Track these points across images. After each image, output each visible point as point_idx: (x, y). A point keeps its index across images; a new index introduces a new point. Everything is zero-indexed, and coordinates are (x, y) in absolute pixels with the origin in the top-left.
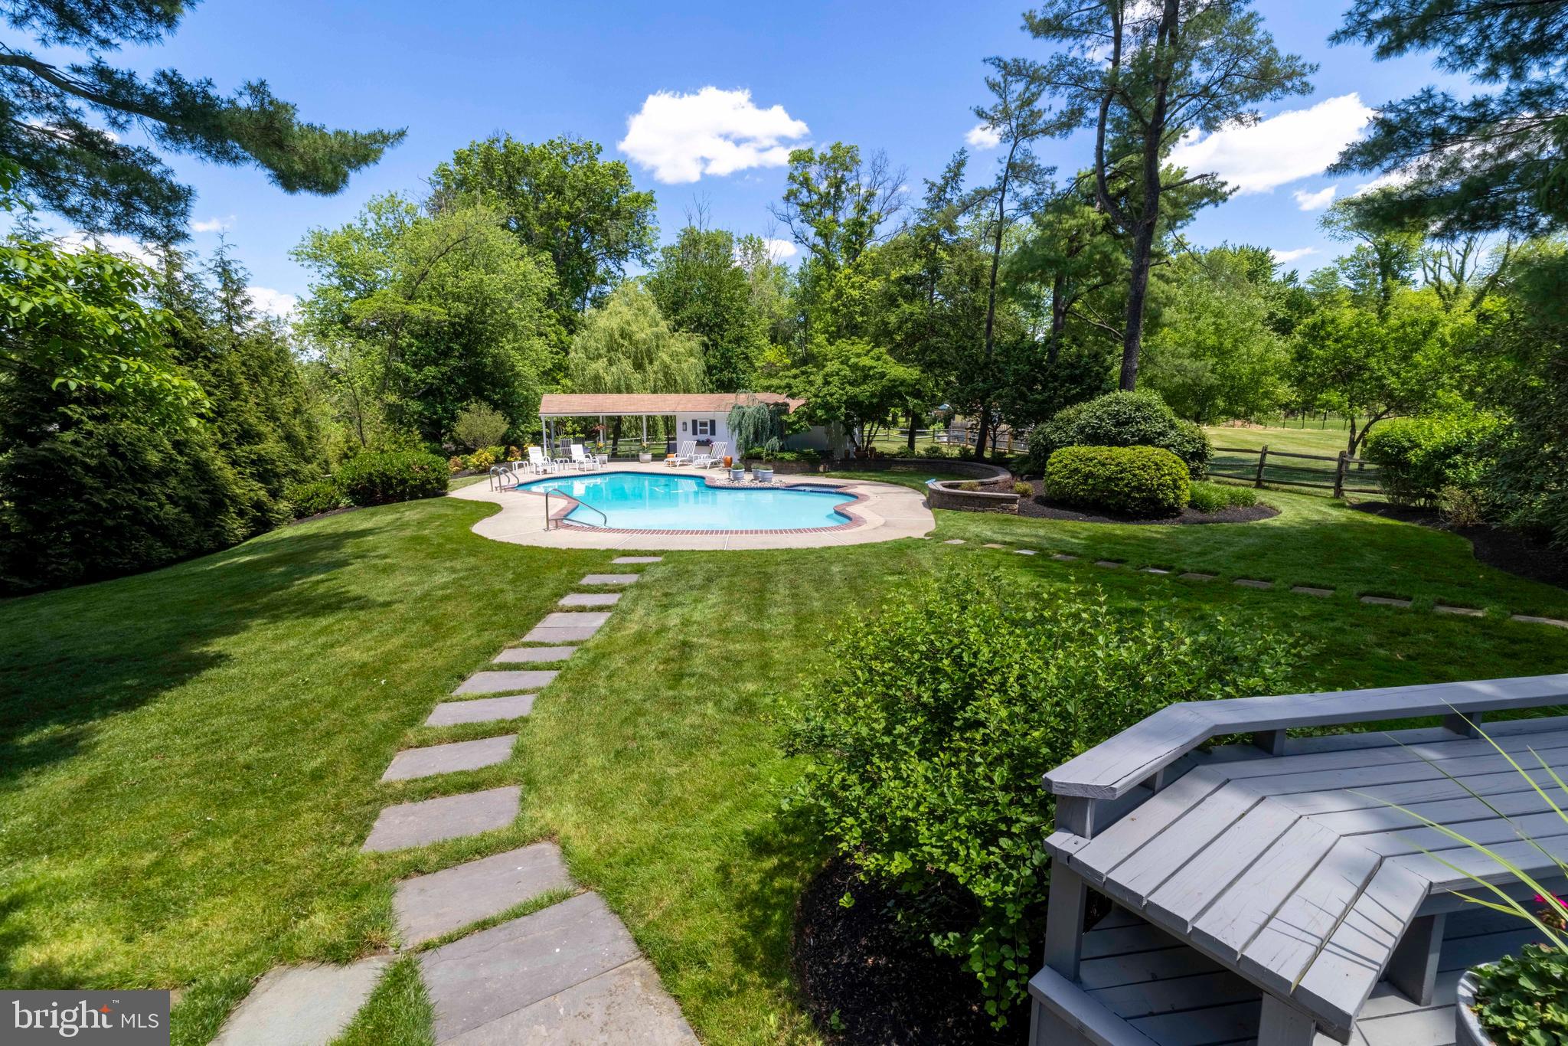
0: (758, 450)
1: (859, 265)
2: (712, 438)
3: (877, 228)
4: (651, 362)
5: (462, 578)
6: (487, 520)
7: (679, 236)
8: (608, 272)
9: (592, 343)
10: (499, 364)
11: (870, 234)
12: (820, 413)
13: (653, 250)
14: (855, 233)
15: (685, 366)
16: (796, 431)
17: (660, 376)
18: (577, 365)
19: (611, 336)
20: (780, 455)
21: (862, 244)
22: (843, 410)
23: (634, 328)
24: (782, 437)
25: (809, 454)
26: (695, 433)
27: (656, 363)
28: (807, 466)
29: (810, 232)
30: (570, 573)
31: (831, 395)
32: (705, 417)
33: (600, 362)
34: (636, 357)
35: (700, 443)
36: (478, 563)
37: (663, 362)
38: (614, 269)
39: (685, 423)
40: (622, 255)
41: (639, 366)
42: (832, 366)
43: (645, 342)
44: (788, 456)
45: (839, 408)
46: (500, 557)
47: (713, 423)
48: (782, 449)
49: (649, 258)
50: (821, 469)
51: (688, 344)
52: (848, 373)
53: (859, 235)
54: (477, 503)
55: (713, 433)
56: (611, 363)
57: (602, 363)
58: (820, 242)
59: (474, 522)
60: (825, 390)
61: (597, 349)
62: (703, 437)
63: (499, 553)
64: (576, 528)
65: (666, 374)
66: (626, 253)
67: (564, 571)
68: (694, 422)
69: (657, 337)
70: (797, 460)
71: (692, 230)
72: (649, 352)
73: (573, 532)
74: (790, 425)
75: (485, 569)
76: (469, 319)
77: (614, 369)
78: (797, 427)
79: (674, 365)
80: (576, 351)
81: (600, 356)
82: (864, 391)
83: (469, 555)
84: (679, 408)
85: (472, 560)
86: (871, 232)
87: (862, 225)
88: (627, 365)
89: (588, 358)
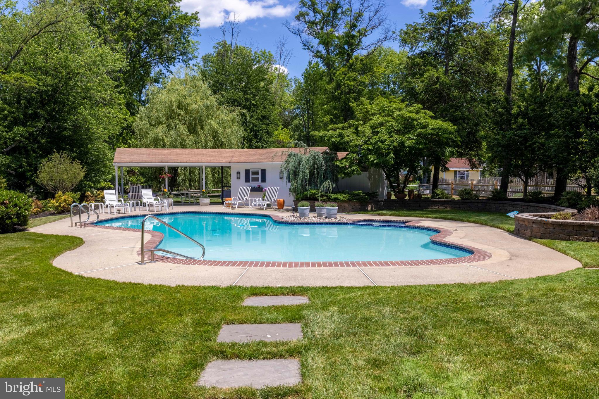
0: (313, 191)
1: (352, 65)
2: (262, 185)
3: (364, 39)
4: (202, 128)
5: (40, 334)
6: (68, 254)
7: (214, 48)
8: (160, 73)
9: (154, 114)
10: (76, 127)
11: (358, 44)
12: (371, 158)
13: (196, 57)
14: (347, 43)
15: (229, 130)
16: (348, 175)
17: (210, 138)
18: (140, 130)
19: (170, 107)
20: (334, 196)
21: (352, 51)
22: (392, 155)
23: (189, 101)
24: (335, 180)
25: (358, 195)
26: (247, 180)
27: (206, 128)
28: (358, 205)
29: (315, 42)
30: (197, 323)
31: (383, 142)
32: (257, 167)
33: (161, 127)
34: (190, 124)
35: (253, 189)
36: (63, 309)
37: (212, 129)
38: (165, 71)
39: (239, 173)
40: (171, 60)
41: (192, 130)
42: (377, 119)
43: (197, 111)
44: (340, 196)
45: (388, 154)
46: (93, 299)
47: (263, 172)
48: (335, 191)
49: (192, 62)
50: (369, 208)
51: (230, 115)
52: (395, 124)
53: (350, 45)
54: (57, 237)
55: (264, 180)
56: (169, 127)
57: (162, 128)
58: (321, 48)
59: (55, 255)
60: (376, 138)
61: (158, 117)
62: (256, 184)
63: (89, 293)
64: (174, 261)
65: (214, 137)
66: (174, 58)
67: (188, 320)
68: (247, 172)
69: (208, 108)
70: (349, 201)
71: (224, 44)
72: (201, 121)
73: (172, 265)
74: (342, 170)
75: (75, 318)
76: (55, 89)
77: (172, 132)
78: (349, 170)
79: (222, 130)
80: (141, 119)
81: (160, 123)
82: (409, 140)
83: (51, 296)
84: (234, 160)
85: (54, 304)
86: (360, 41)
87: (353, 37)
88: (183, 129)
89: (150, 124)
